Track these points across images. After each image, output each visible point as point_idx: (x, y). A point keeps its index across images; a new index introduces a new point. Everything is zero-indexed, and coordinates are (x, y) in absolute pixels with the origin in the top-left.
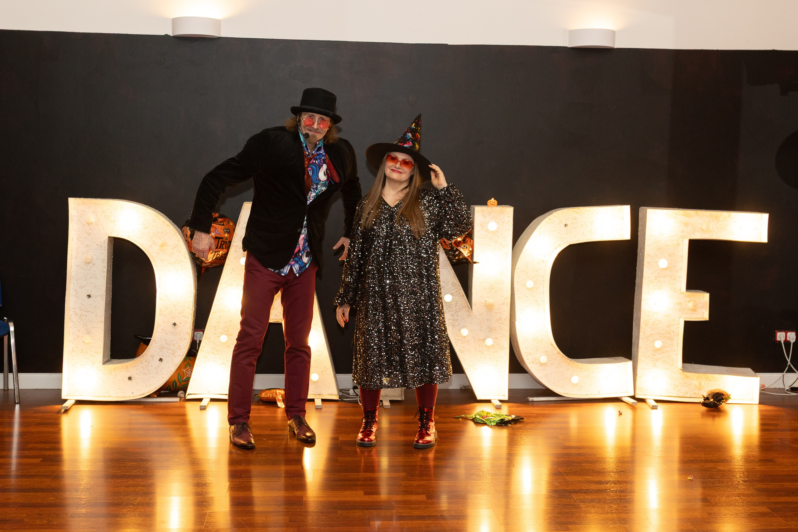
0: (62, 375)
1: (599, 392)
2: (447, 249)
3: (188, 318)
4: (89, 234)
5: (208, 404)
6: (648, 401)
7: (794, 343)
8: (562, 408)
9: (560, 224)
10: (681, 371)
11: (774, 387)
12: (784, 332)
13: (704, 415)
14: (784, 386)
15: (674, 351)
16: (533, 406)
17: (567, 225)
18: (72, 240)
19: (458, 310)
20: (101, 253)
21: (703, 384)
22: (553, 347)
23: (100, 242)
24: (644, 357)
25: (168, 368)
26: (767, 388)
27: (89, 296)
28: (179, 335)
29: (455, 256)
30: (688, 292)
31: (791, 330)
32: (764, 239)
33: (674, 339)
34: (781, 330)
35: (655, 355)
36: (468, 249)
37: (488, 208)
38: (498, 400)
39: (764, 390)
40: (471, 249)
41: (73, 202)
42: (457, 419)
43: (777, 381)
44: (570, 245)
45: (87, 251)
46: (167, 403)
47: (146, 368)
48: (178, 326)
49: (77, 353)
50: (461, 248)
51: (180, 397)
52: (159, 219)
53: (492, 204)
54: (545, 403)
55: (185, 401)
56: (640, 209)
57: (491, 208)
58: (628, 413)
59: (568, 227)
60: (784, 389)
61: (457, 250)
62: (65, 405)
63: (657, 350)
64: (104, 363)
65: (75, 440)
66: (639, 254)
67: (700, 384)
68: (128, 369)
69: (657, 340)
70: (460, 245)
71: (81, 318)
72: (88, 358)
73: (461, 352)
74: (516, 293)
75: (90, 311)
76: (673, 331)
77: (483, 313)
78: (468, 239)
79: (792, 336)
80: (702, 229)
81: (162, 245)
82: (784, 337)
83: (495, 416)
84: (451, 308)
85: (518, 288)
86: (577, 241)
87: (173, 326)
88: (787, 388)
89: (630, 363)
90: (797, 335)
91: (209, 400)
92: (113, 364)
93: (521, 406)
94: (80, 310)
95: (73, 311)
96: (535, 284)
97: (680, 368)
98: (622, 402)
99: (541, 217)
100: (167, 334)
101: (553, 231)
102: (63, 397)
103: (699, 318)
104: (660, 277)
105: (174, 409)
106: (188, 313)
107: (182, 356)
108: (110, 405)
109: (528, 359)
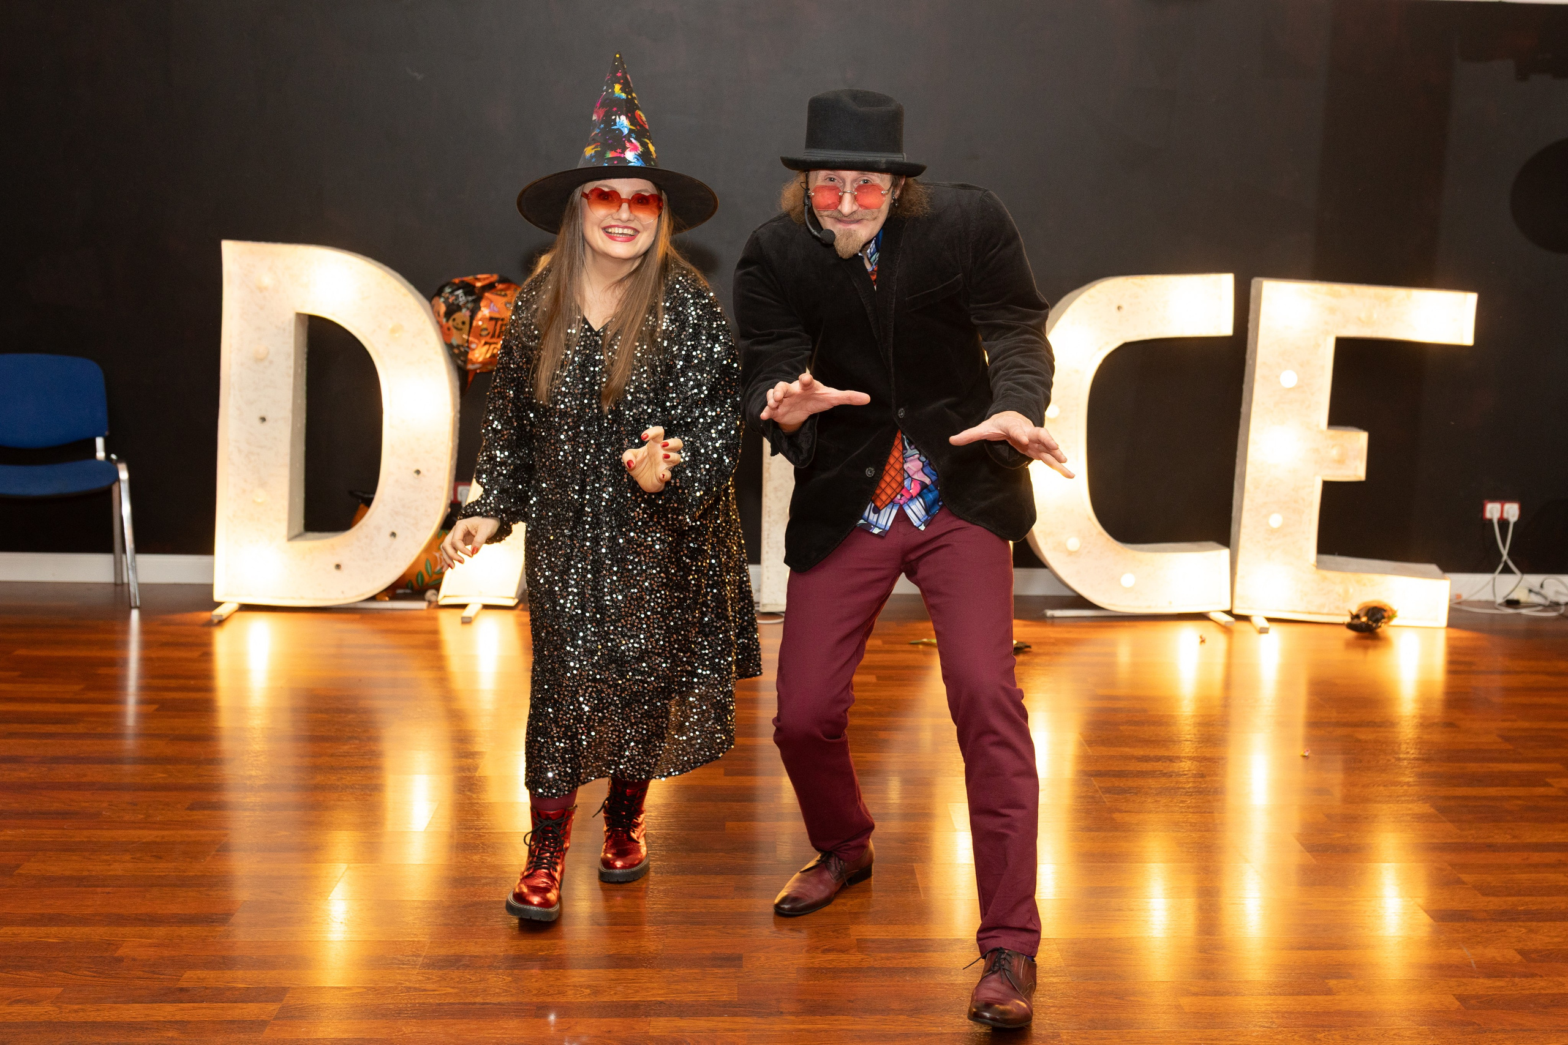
1: (1172, 603)
3: (441, 462)
4: (262, 308)
5: (477, 615)
6: (1254, 619)
7: (1515, 524)
8: (1100, 630)
9: (1108, 305)
10: (1314, 568)
11: (1477, 599)
12: (1499, 503)
13: (1349, 645)
14: (1495, 597)
15: (1303, 532)
16: (1052, 626)
17: (1122, 307)
18: (233, 319)
20: (286, 343)
21: (1351, 590)
22: (1091, 523)
23: (283, 323)
24: (1250, 541)
25: (405, 548)
26: (1464, 601)
27: (263, 420)
28: (426, 490)
30: (1331, 429)
31: (1511, 499)
32: (1468, 340)
33: (1305, 511)
34: (1494, 499)
35: (1269, 540)
39: (1459, 603)
41: (229, 249)
42: (916, 646)
43: (1484, 588)
44: (1125, 343)
45: (259, 339)
46: (404, 612)
47: (367, 549)
48: (424, 477)
49: (242, 522)
51: (430, 602)
52: (388, 283)
54: (1068, 620)
55: (437, 608)
56: (1252, 281)
58: (1218, 641)
59: (1124, 312)
60: (1493, 603)
62: (219, 611)
63: (1273, 531)
64: (292, 538)
65: (240, 674)
66: (1248, 362)
67: (1347, 592)
68: (334, 550)
69: (1274, 513)
71: (249, 458)
72: (262, 531)
75: (266, 447)
76: (1303, 499)
79: (1512, 511)
81: (393, 331)
82: (1498, 512)
87: (415, 475)
88: (1500, 600)
89: (1225, 553)
90: (1521, 509)
91: (481, 606)
92: (306, 540)
93: (1030, 625)
94: (248, 444)
95: (235, 446)
96: (1062, 412)
97: (1313, 563)
98: (1210, 620)
99: (1076, 292)
100: (405, 490)
101: (1096, 318)
102: (217, 598)
103: (1349, 476)
104: (1283, 403)
105: (416, 622)
106: (441, 452)
107: (431, 529)
108: (302, 613)
109: (1046, 544)
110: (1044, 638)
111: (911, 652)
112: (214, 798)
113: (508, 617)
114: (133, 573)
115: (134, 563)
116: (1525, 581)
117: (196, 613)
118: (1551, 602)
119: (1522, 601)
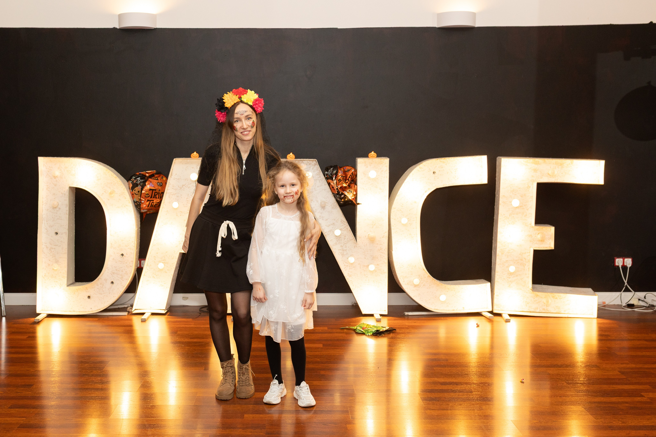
0: (36, 294)
1: (464, 308)
2: (335, 193)
3: (132, 250)
4: (55, 185)
5: (148, 318)
6: (503, 315)
7: (630, 268)
8: (431, 321)
9: (429, 172)
10: (532, 291)
11: (613, 304)
12: (622, 258)
14: (622, 303)
15: (526, 274)
16: (408, 319)
17: (435, 172)
18: (43, 190)
19: (346, 242)
20: (65, 200)
21: (550, 301)
22: (425, 272)
23: (64, 191)
24: (501, 279)
25: (118, 289)
26: (607, 305)
27: (57, 233)
28: (126, 263)
29: (341, 199)
30: (537, 226)
31: (628, 257)
32: (602, 182)
33: (526, 264)
34: (619, 257)
35: (510, 278)
36: (352, 193)
37: (370, 160)
38: (380, 314)
39: (604, 306)
40: (355, 193)
41: (42, 160)
42: (342, 330)
43: (616, 298)
44: (437, 188)
45: (54, 199)
46: (117, 317)
47: (101, 289)
48: (125, 257)
49: (49, 278)
50: (346, 192)
51: (129, 312)
53: (372, 156)
54: (417, 316)
55: (132, 315)
56: (497, 158)
57: (372, 160)
58: (487, 326)
59: (436, 174)
60: (621, 305)
61: (342, 194)
62: (38, 318)
63: (511, 274)
64: (68, 285)
65: (48, 345)
66: (497, 195)
67: (548, 302)
68: (87, 290)
69: (511, 265)
70: (346, 190)
71: (51, 250)
72: (57, 282)
73: (349, 276)
74: (392, 228)
75: (58, 245)
76: (524, 258)
77: (367, 244)
78: (353, 185)
79: (628, 262)
80: (549, 174)
81: (111, 193)
82: (621, 262)
83: (373, 327)
84: (341, 241)
85: (395, 224)
86: (444, 185)
87: (121, 256)
88: (624, 304)
89: (489, 284)
90: (633, 261)
91: (150, 314)
92: (76, 286)
93: (397, 319)
94: (50, 244)
95: (45, 246)
96: (409, 221)
97: (531, 288)
98: (482, 315)
99: (414, 166)
100: (117, 262)
101: (423, 178)
102: (38, 312)
103: (547, 247)
104: (513, 214)
105: (123, 321)
106: (132, 246)
107: (128, 280)
108: (74, 318)
109: (404, 281)
110: (403, 325)
111: (340, 333)
112: (37, 403)
113: (163, 319)
114: (2, 301)
115: (3, 297)
116: (637, 295)
117: (28, 319)
118: (649, 305)
119: (635, 304)
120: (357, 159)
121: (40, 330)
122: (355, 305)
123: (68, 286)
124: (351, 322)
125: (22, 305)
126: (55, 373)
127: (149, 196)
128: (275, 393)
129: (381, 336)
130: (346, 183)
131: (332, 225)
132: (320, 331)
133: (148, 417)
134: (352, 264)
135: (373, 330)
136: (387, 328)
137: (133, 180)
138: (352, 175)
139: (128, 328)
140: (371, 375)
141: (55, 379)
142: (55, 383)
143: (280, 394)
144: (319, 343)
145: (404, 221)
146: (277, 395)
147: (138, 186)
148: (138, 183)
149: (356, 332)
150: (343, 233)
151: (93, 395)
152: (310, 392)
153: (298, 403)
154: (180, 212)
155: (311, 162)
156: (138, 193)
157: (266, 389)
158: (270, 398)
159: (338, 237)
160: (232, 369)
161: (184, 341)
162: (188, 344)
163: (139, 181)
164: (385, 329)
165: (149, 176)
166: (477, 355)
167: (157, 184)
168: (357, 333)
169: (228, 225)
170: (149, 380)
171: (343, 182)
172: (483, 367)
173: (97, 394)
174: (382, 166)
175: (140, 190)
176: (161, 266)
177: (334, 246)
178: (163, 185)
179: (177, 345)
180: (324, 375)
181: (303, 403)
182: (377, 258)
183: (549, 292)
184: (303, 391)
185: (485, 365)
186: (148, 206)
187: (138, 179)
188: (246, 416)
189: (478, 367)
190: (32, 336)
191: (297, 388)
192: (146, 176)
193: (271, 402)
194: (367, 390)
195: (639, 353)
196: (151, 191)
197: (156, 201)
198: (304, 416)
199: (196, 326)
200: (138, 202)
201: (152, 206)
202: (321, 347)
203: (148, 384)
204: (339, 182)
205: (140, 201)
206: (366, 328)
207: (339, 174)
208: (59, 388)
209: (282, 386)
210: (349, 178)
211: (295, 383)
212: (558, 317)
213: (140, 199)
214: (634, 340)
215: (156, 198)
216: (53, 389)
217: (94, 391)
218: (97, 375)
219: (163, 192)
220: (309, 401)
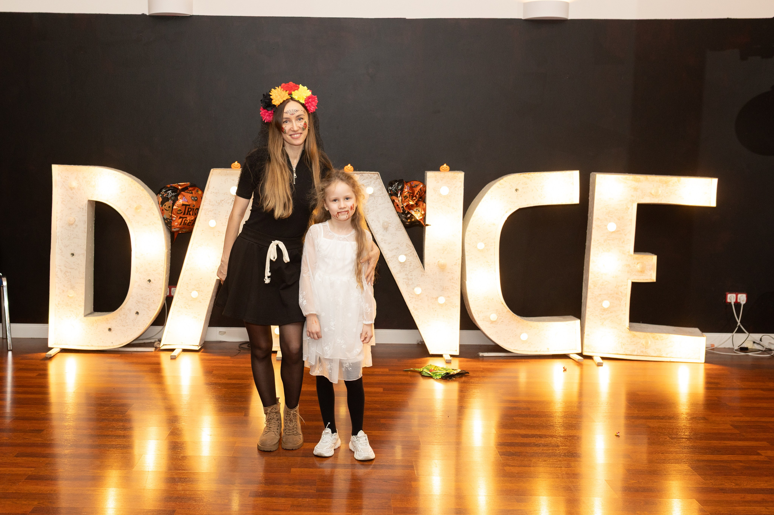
0: (48, 325)
1: (548, 349)
2: (400, 212)
3: (161, 275)
4: (72, 198)
5: (179, 354)
6: (594, 358)
7: (744, 305)
8: (510, 363)
9: (510, 188)
10: (628, 330)
11: (724, 347)
12: (735, 293)
14: (733, 346)
15: (622, 310)
16: (483, 361)
17: (518, 190)
18: (57, 204)
19: (412, 270)
20: (83, 216)
21: (650, 342)
22: (503, 306)
23: (82, 205)
24: (593, 316)
25: (144, 320)
26: (716, 348)
27: (73, 255)
28: (154, 290)
29: (407, 219)
30: (636, 254)
31: (742, 292)
32: (713, 204)
33: (622, 299)
34: (731, 292)
35: (603, 315)
36: (420, 213)
37: (441, 174)
38: (450, 355)
39: (713, 349)
40: (423, 213)
41: (56, 169)
42: (406, 371)
43: (727, 341)
44: (520, 208)
45: (70, 214)
46: (142, 353)
47: (124, 320)
48: (152, 283)
49: (63, 307)
50: (413, 211)
51: (156, 348)
52: (134, 184)
53: (444, 169)
54: (493, 358)
55: (160, 351)
56: (591, 174)
57: (444, 174)
58: (575, 371)
59: (519, 192)
60: (733, 349)
61: (409, 213)
62: (50, 353)
63: (605, 310)
65: (61, 385)
66: (589, 218)
67: (647, 343)
68: (108, 321)
69: (605, 300)
70: (413, 209)
71: (66, 274)
72: (72, 311)
73: (415, 309)
74: (466, 254)
75: (74, 268)
76: (621, 292)
77: (436, 273)
78: (421, 203)
79: (742, 298)
80: (651, 194)
81: (137, 209)
82: (734, 299)
83: (442, 370)
84: (406, 268)
85: (469, 250)
86: (527, 205)
87: (148, 282)
88: (736, 348)
89: (578, 321)
90: (747, 297)
91: (181, 350)
92: (94, 316)
93: (470, 361)
94: (65, 267)
95: (59, 268)
96: (486, 246)
97: (628, 327)
98: (570, 358)
99: (493, 182)
100: (143, 290)
101: (504, 196)
102: (50, 345)
103: (647, 280)
104: (609, 240)
105: (149, 358)
106: (161, 271)
107: (156, 310)
108: (92, 353)
109: (479, 317)
110: (476, 368)
111: (404, 375)
112: (48, 451)
113: (196, 357)
114: (9, 333)
115: (9, 328)
116: (751, 337)
117: (39, 353)
118: (766, 348)
119: (749, 348)
120: (426, 173)
121: (52, 367)
122: (420, 343)
123: (85, 316)
124: (417, 363)
125: (32, 338)
126: (69, 417)
127: (182, 212)
128: (327, 444)
129: (452, 380)
130: (413, 200)
131: (395, 249)
132: (380, 373)
133: (178, 470)
134: (418, 295)
135: (442, 372)
136: (459, 371)
137: (164, 193)
138: (420, 191)
139: (155, 366)
140: (440, 424)
141: (69, 424)
142: (69, 429)
143: (333, 444)
144: (379, 387)
145: (481, 246)
146: (329, 446)
147: (168, 201)
148: (169, 197)
149: (422, 374)
150: (408, 259)
151: (114, 443)
152: (369, 443)
153: (355, 456)
154: (218, 231)
155: (372, 175)
156: (169, 209)
157: (317, 439)
158: (321, 450)
159: (403, 264)
160: (277, 415)
161: (221, 382)
162: (225, 385)
163: (170, 195)
164: (456, 372)
165: (182, 189)
166: (564, 403)
167: (191, 198)
168: (423, 376)
169: (277, 246)
170: (179, 427)
171: (410, 200)
172: (572, 417)
173: (119, 441)
174: (456, 181)
175: (171, 205)
176: (195, 294)
177: (397, 274)
178: (198, 200)
179: (213, 386)
180: (385, 424)
181: (360, 455)
182: (448, 289)
183: (649, 332)
184: (360, 442)
185: (574, 415)
186: (180, 224)
187: (169, 193)
188: (293, 470)
189: (565, 417)
190: (43, 374)
191: (353, 438)
192: (178, 189)
193: (322, 454)
194: (436, 442)
195: (755, 405)
196: (184, 206)
197: (189, 218)
198: (361, 471)
199: (235, 365)
200: (169, 219)
201: (185, 224)
202: (381, 391)
203: (178, 431)
204: (405, 199)
205: (171, 218)
206: (434, 370)
207: (405, 190)
208: (74, 435)
209: (336, 435)
210: (417, 194)
211: (351, 433)
212: (659, 361)
213: (171, 216)
214: (748, 388)
215: (190, 214)
216: (67, 435)
217: (115, 439)
218: (118, 420)
219: (198, 208)
220: (368, 453)
